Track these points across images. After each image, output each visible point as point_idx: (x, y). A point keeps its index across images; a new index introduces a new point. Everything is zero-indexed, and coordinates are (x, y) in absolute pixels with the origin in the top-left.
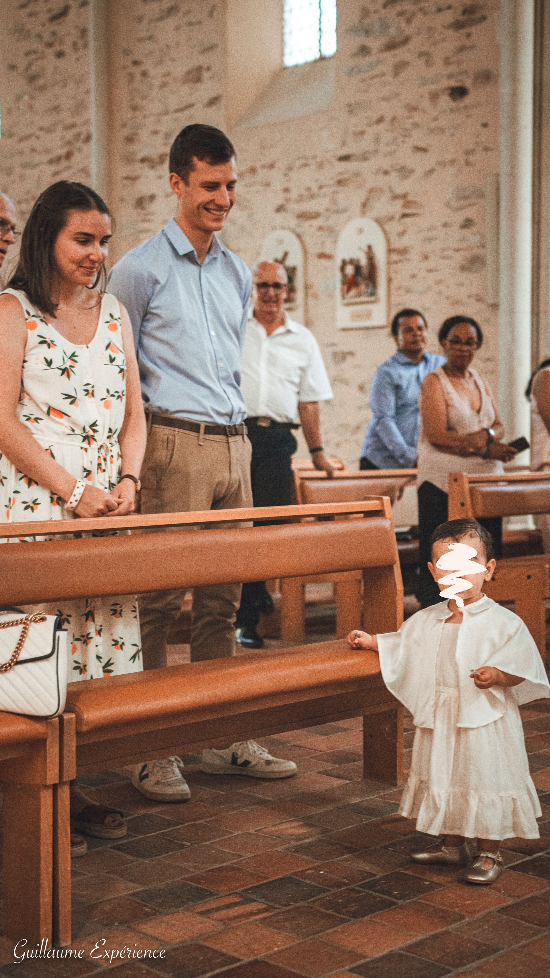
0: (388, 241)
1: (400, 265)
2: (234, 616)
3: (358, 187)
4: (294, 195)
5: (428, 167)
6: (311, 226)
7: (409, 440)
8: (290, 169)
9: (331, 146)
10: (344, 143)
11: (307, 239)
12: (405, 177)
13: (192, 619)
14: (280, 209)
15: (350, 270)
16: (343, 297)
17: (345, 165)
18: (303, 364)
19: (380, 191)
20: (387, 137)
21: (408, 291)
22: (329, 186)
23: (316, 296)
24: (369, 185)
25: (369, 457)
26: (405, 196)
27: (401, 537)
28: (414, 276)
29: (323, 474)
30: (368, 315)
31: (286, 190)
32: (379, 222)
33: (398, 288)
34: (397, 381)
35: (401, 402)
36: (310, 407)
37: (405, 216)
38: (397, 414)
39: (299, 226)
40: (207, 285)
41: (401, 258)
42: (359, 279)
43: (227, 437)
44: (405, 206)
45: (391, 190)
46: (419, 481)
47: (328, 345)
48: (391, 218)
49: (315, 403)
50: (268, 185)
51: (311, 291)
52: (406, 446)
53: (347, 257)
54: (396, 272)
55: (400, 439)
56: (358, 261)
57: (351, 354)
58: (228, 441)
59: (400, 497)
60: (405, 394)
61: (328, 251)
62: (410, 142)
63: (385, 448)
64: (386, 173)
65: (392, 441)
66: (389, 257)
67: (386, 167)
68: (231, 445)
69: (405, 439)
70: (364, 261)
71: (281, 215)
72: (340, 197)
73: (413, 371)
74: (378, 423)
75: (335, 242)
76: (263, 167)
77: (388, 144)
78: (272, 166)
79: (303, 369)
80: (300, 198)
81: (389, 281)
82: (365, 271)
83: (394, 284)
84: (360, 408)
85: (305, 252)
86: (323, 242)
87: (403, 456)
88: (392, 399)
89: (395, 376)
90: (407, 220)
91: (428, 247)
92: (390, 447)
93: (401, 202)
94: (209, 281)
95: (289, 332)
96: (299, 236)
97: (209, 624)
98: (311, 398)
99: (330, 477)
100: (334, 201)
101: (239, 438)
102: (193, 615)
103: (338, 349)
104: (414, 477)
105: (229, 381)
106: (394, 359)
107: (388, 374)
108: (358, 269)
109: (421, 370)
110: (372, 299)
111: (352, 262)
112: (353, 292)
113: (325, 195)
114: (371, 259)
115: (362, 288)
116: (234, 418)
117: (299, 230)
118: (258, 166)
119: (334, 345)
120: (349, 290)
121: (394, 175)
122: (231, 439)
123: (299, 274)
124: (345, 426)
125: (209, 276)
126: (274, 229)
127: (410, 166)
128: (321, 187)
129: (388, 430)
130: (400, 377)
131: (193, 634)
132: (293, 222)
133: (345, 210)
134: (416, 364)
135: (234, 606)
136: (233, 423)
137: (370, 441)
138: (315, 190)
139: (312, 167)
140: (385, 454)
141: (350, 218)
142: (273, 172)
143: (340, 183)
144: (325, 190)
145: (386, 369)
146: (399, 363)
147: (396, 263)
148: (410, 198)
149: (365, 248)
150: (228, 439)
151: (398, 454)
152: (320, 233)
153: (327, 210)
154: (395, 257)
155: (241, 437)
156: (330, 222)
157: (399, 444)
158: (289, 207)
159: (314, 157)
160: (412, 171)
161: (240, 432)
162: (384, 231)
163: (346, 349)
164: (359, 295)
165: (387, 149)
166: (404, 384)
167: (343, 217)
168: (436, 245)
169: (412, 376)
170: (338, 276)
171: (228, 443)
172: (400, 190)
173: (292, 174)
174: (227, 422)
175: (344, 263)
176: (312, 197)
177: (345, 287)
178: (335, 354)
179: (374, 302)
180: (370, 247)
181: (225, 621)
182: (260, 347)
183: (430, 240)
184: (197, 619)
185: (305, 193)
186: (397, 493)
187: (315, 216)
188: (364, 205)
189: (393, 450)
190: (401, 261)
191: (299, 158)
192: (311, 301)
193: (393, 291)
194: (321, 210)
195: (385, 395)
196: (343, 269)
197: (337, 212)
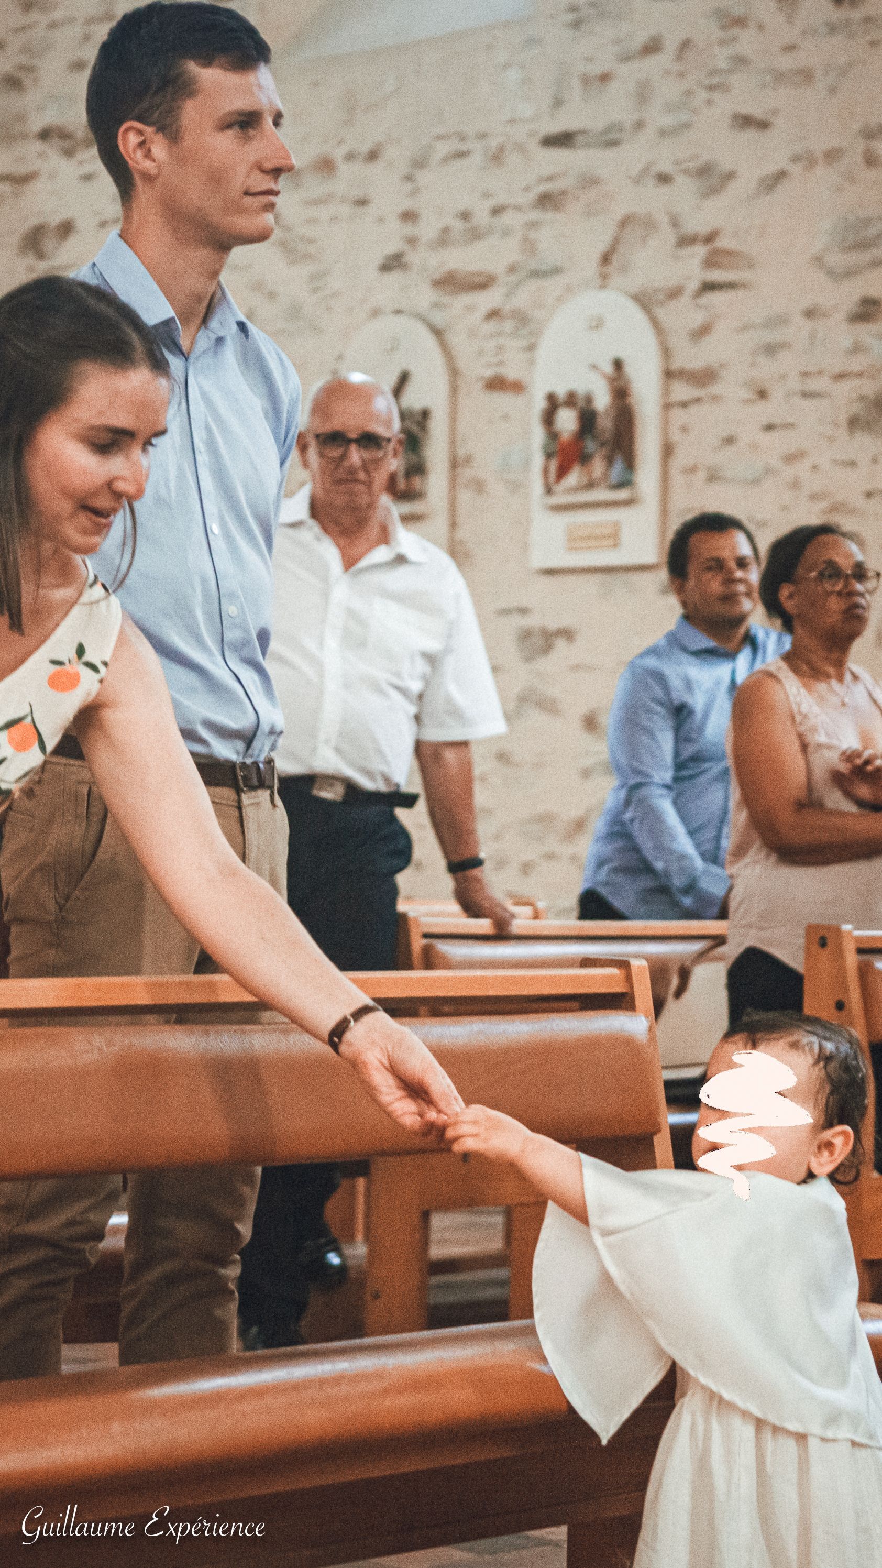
0: (666, 353)
1: (694, 409)
2: (234, 1262)
3: (590, 212)
4: (428, 229)
5: (771, 168)
6: (470, 309)
7: (707, 846)
8: (420, 163)
9: (526, 110)
10: (558, 103)
11: (458, 340)
12: (713, 191)
13: (127, 1270)
14: (394, 263)
15: (567, 421)
16: (549, 491)
17: (560, 157)
18: (433, 645)
19: (649, 224)
20: (669, 90)
21: (713, 477)
22: (518, 208)
23: (479, 486)
24: (620, 210)
25: (603, 891)
26: (710, 238)
27: (678, 1092)
28: (730, 440)
29: (484, 925)
30: (613, 538)
31: (409, 216)
32: (644, 301)
33: (692, 470)
34: (679, 694)
35: (689, 750)
36: (450, 756)
37: (709, 287)
38: (676, 779)
39: (436, 305)
40: (202, 407)
41: (696, 393)
42: (590, 445)
43: (239, 791)
44: (710, 262)
45: (675, 223)
46: (732, 950)
47: (505, 612)
48: (675, 293)
49: (463, 745)
50: (362, 202)
51: (466, 474)
52: (699, 863)
53: (561, 392)
54: (684, 429)
55: (684, 844)
56: (589, 399)
57: (567, 634)
58: (239, 801)
59: (680, 991)
60: (701, 729)
61: (511, 373)
62: (726, 106)
63: (646, 868)
64: (664, 179)
65: (661, 848)
66: (666, 392)
67: (665, 166)
68: (249, 812)
69: (698, 846)
70: (602, 401)
71: (394, 277)
72: (544, 238)
73: (721, 672)
74: (627, 803)
75: (531, 348)
76: (350, 157)
77: (669, 108)
78: (373, 156)
79: (432, 659)
80: (444, 239)
81: (668, 451)
82: (605, 423)
83: (680, 460)
84: (586, 773)
85: (454, 373)
86: (500, 349)
87: (691, 888)
88: (666, 741)
89: (676, 683)
90: (716, 298)
91: (766, 369)
92: (659, 865)
93: (700, 251)
94: (205, 396)
95: (401, 560)
96: (438, 333)
97: (170, 1280)
98: (455, 734)
99: (501, 934)
100: (529, 246)
101: (264, 795)
102: (128, 1259)
103: (532, 621)
104: (720, 940)
105: (245, 652)
106: (673, 640)
107: (660, 678)
108: (588, 419)
109: (742, 666)
110: (623, 494)
111: (571, 400)
112: (573, 478)
113: (506, 233)
114: (621, 393)
115: (598, 467)
116: (256, 744)
117: (438, 319)
118: (339, 154)
119: (523, 611)
120: (562, 472)
121: (684, 187)
122: (246, 799)
123: (438, 429)
124: (545, 819)
125: (207, 385)
126: (376, 313)
127: (726, 165)
128: (496, 211)
129: (653, 817)
130: (689, 685)
131: (127, 1308)
132: (425, 297)
133: (556, 271)
134: (731, 655)
135: (238, 1234)
136: (252, 757)
137: (608, 849)
138: (482, 217)
139: (477, 159)
140: (646, 882)
141: (569, 289)
142: (376, 169)
143: (546, 201)
144: (508, 218)
145: (651, 662)
146: (684, 649)
147: (684, 405)
148: (722, 243)
149: (609, 369)
150: (239, 796)
151: (678, 882)
152: (492, 326)
153: (512, 269)
154: (682, 391)
155: (268, 792)
156: (522, 299)
157: (683, 857)
158: (413, 258)
159: (483, 136)
160: (730, 176)
161: (267, 783)
162: (656, 324)
163: (553, 624)
164: (590, 485)
165: (668, 121)
166: (698, 702)
167: (553, 286)
168: (787, 362)
169: (718, 683)
170: (538, 435)
171: (240, 808)
172: (697, 224)
173: (424, 177)
174: (238, 753)
175: (553, 405)
176: (475, 235)
177: (554, 465)
178: (526, 635)
179: (629, 502)
180: (618, 365)
181: (215, 1273)
182: (326, 595)
183: (771, 350)
184: (141, 1266)
185: (458, 225)
186: (675, 982)
187: (482, 283)
188: (606, 259)
189: (667, 874)
190: (698, 400)
191: (440, 138)
192: (465, 497)
193: (677, 478)
194: (498, 267)
195: (650, 733)
196: (549, 418)
197: (536, 274)
